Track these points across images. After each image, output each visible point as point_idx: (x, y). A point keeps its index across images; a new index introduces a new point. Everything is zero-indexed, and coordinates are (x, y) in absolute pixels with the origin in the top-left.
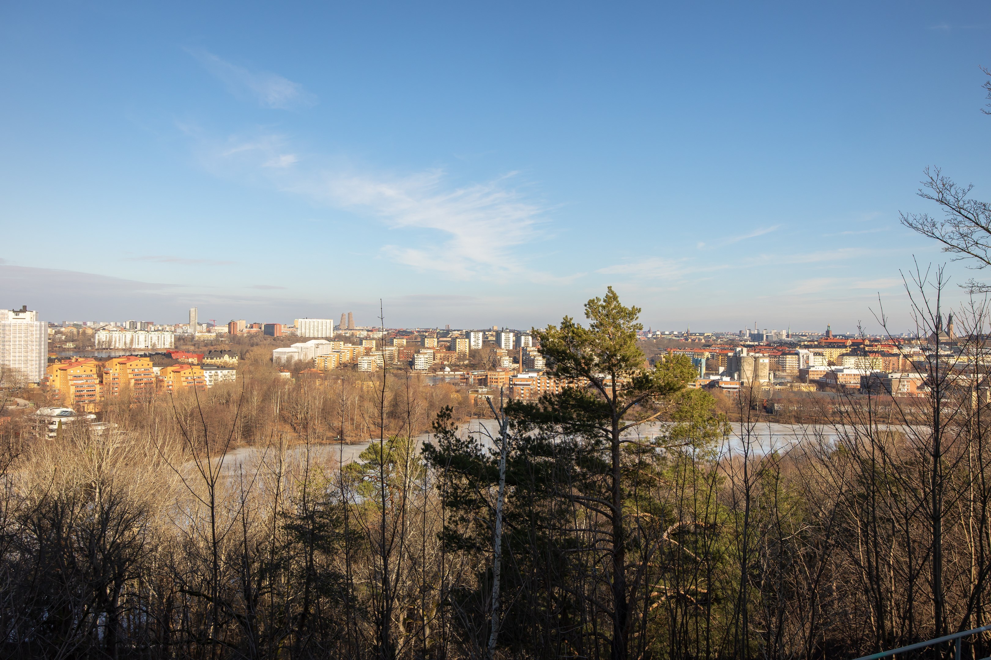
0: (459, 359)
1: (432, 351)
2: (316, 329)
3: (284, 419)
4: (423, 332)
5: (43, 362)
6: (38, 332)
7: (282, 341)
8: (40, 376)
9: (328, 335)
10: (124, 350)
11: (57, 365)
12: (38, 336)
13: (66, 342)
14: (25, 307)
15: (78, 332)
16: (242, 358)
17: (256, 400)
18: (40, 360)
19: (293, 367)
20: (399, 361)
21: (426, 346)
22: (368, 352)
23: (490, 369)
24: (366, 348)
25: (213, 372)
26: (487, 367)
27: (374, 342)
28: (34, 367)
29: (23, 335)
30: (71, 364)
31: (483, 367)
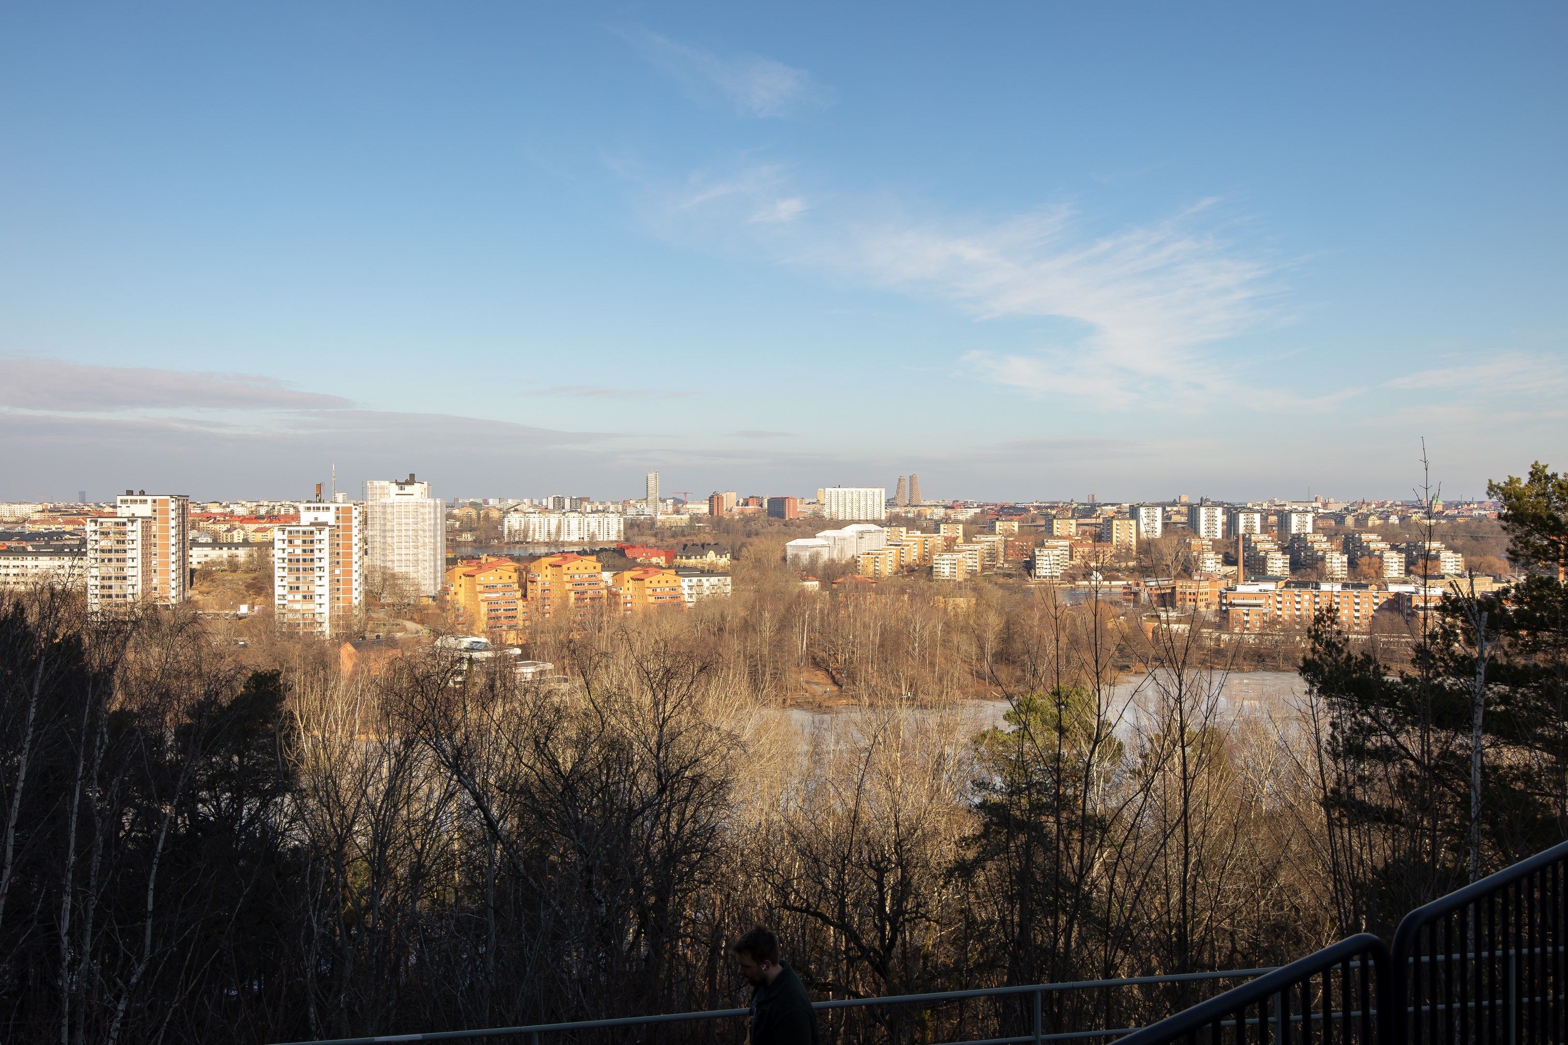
0: (1117, 556)
1: (1067, 543)
2: (856, 505)
3: (817, 663)
4: (1047, 508)
5: (439, 563)
6: (432, 516)
7: (799, 527)
8: (435, 585)
9: (877, 516)
10: (547, 544)
11: (461, 569)
12: (433, 522)
13: (461, 531)
14: (412, 476)
15: (479, 514)
16: (734, 557)
17: (767, 628)
18: (435, 561)
19: (820, 573)
20: (1006, 561)
21: (1055, 533)
22: (950, 545)
23: (1178, 576)
24: (946, 539)
25: (695, 580)
26: (1173, 573)
27: (961, 527)
28: (427, 571)
29: (411, 520)
30: (480, 567)
31: (1165, 572)
